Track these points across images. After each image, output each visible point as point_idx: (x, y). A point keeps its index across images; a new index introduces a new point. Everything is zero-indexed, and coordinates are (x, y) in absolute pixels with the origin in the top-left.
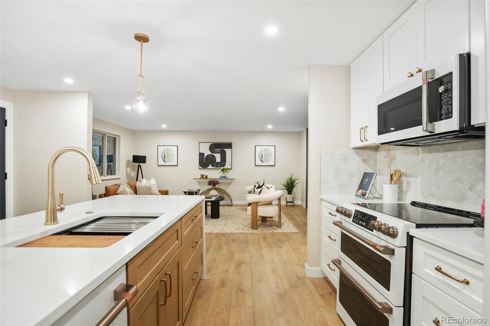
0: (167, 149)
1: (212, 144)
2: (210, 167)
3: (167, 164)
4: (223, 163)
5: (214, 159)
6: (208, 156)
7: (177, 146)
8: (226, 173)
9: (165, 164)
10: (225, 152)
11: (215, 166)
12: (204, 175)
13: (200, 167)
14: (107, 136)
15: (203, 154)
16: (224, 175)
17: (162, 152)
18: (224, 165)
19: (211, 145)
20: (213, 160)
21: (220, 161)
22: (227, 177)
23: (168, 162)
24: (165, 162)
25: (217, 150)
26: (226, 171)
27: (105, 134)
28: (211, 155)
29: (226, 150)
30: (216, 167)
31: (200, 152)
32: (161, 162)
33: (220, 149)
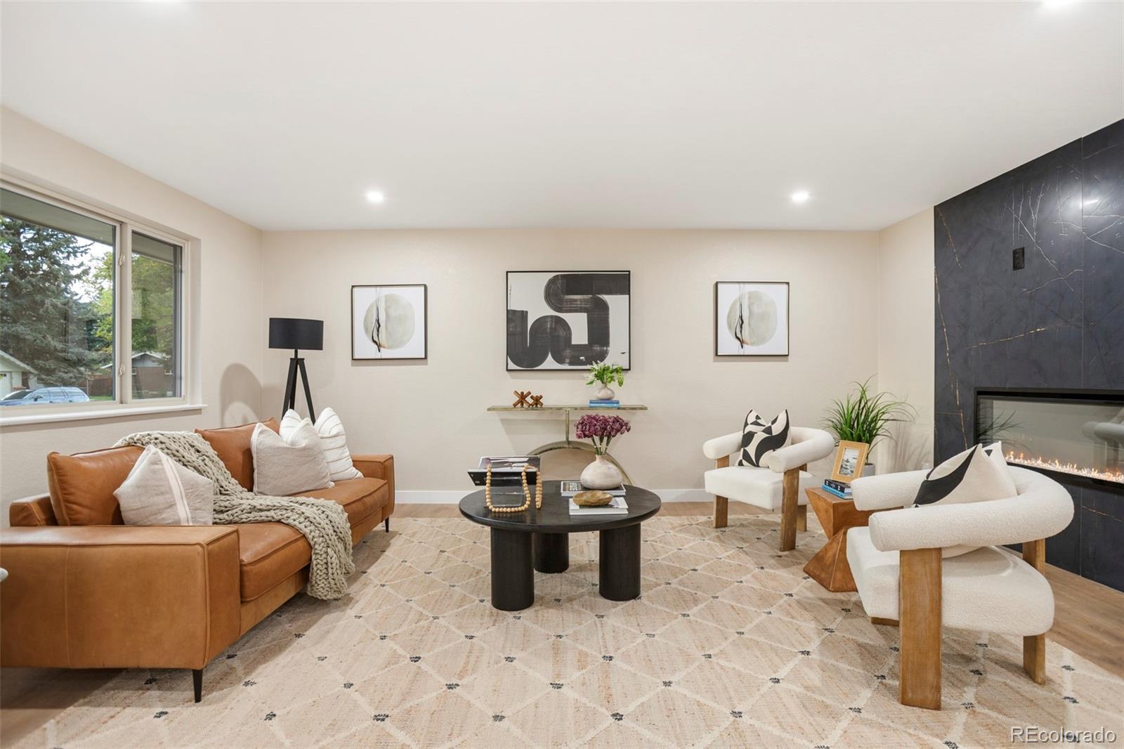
0: (388, 299)
1: (557, 276)
2: (550, 362)
3: (385, 353)
4: (597, 348)
5: (562, 333)
6: (540, 322)
7: (425, 286)
8: (613, 385)
9: (378, 356)
10: (604, 307)
11: (568, 361)
12: (529, 393)
13: (512, 366)
14: (134, 232)
15: (523, 315)
16: (603, 394)
17: (369, 311)
18: (602, 356)
19: (552, 282)
20: (558, 336)
21: (587, 343)
22: (618, 402)
23: (389, 348)
24: (379, 346)
25: (576, 300)
26: (612, 379)
27: (121, 223)
28: (551, 317)
29: (607, 298)
30: (571, 364)
31: (512, 307)
32: (366, 348)
33: (586, 297)
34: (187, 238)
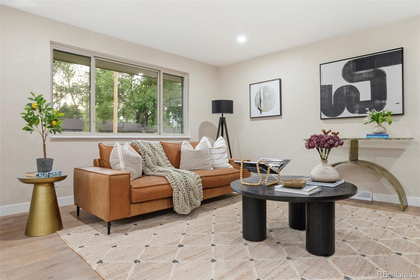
0: (265, 88)
1: (350, 61)
2: (346, 113)
3: (264, 114)
4: (378, 102)
5: (353, 95)
6: (340, 90)
7: (280, 80)
8: (385, 124)
9: (261, 116)
10: (383, 75)
11: (357, 111)
12: (330, 131)
13: (324, 116)
14: (163, 73)
15: (330, 87)
16: (381, 130)
17: (257, 95)
18: (381, 107)
19: (347, 65)
20: (351, 97)
21: (370, 99)
22: (387, 135)
23: (265, 111)
24: (261, 111)
25: (363, 74)
26: (383, 120)
27: (160, 71)
28: (347, 86)
29: (384, 69)
30: (359, 113)
31: (323, 84)
32: (256, 113)
33: (369, 71)
34: (185, 74)
